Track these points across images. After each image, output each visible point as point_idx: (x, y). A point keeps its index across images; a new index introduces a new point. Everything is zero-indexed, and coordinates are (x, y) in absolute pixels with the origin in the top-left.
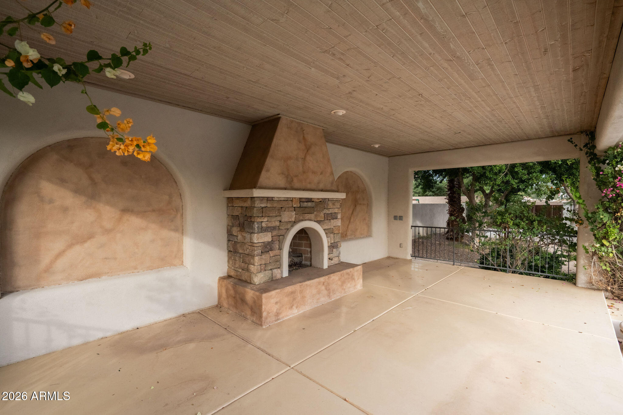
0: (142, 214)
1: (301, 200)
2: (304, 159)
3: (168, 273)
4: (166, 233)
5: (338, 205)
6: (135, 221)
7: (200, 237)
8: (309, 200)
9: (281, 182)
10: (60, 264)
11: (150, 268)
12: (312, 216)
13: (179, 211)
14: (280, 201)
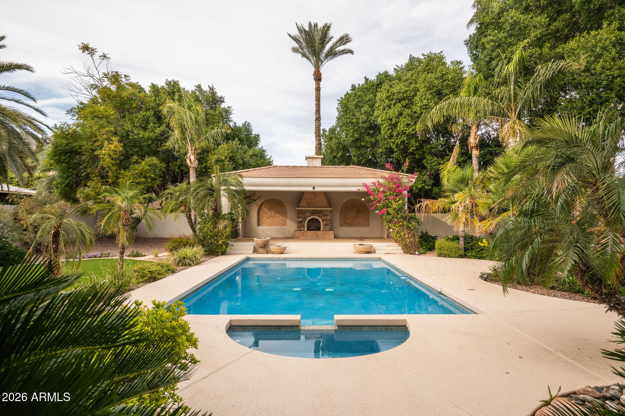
0: (279, 214)
1: (312, 210)
2: (314, 199)
3: (283, 227)
4: (283, 218)
5: (329, 212)
6: (278, 215)
7: (291, 219)
8: (316, 210)
9: (306, 205)
10: (265, 222)
11: (280, 226)
12: (317, 215)
13: (286, 213)
14: (304, 210)
